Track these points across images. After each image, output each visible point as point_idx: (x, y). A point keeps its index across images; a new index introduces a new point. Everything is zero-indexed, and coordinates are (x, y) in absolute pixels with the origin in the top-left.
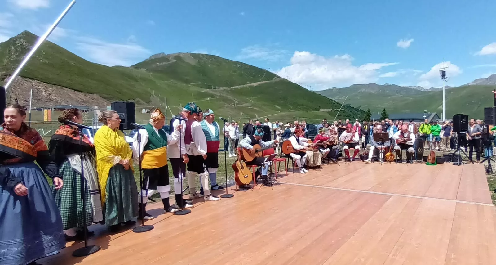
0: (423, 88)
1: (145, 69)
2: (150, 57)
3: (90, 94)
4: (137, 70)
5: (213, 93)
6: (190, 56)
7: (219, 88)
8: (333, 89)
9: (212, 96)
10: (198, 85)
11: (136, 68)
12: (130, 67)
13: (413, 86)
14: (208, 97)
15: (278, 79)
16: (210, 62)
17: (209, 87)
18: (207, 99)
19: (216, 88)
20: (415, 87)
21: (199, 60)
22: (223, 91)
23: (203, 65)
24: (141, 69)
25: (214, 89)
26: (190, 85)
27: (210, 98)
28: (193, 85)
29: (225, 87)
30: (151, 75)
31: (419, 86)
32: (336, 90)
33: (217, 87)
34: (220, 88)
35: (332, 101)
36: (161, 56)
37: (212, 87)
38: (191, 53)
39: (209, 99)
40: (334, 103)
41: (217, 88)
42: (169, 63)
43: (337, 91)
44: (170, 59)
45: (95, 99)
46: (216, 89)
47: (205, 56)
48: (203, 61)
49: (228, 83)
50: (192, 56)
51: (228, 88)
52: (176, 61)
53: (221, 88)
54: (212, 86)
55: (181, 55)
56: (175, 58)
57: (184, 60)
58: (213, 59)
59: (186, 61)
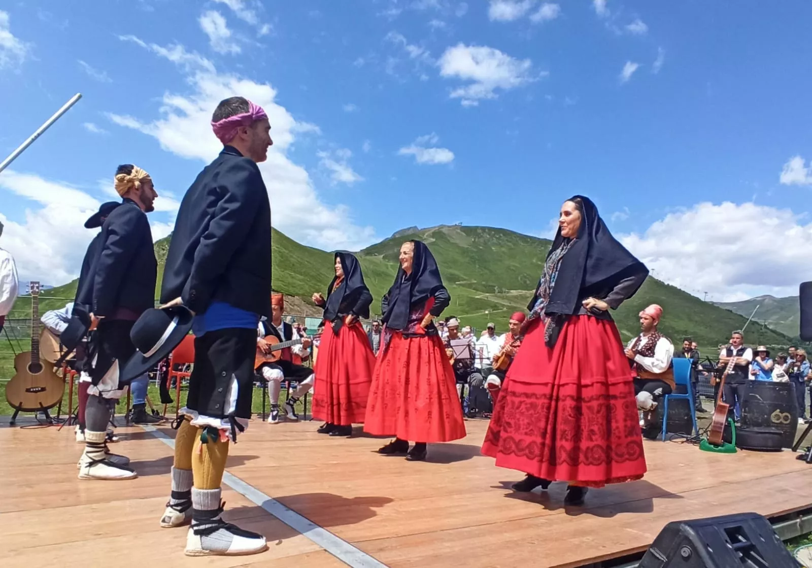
1: (382, 256)
2: (394, 235)
3: (290, 297)
4: (368, 257)
5: (496, 301)
6: (459, 231)
7: (508, 292)
8: (764, 300)
9: (495, 307)
10: (470, 286)
11: (369, 253)
12: (359, 252)
14: (486, 309)
16: (495, 240)
17: (490, 289)
18: (483, 313)
19: (502, 293)
21: (475, 238)
22: (516, 297)
23: (481, 248)
24: (375, 255)
25: (498, 292)
26: (455, 286)
27: (489, 311)
28: (460, 285)
29: (520, 291)
30: (391, 266)
32: (771, 302)
33: (504, 290)
34: (512, 291)
35: (759, 327)
36: (410, 232)
37: (495, 290)
38: (463, 225)
39: (487, 312)
40: (764, 330)
41: (505, 292)
43: (775, 304)
44: (425, 236)
45: (296, 305)
46: (504, 294)
47: (487, 230)
48: (482, 240)
49: (528, 282)
50: (464, 232)
51: (526, 291)
52: (434, 240)
53: (514, 293)
54: (496, 288)
55: (444, 230)
56: (434, 235)
57: (449, 238)
58: (502, 235)
59: (452, 241)
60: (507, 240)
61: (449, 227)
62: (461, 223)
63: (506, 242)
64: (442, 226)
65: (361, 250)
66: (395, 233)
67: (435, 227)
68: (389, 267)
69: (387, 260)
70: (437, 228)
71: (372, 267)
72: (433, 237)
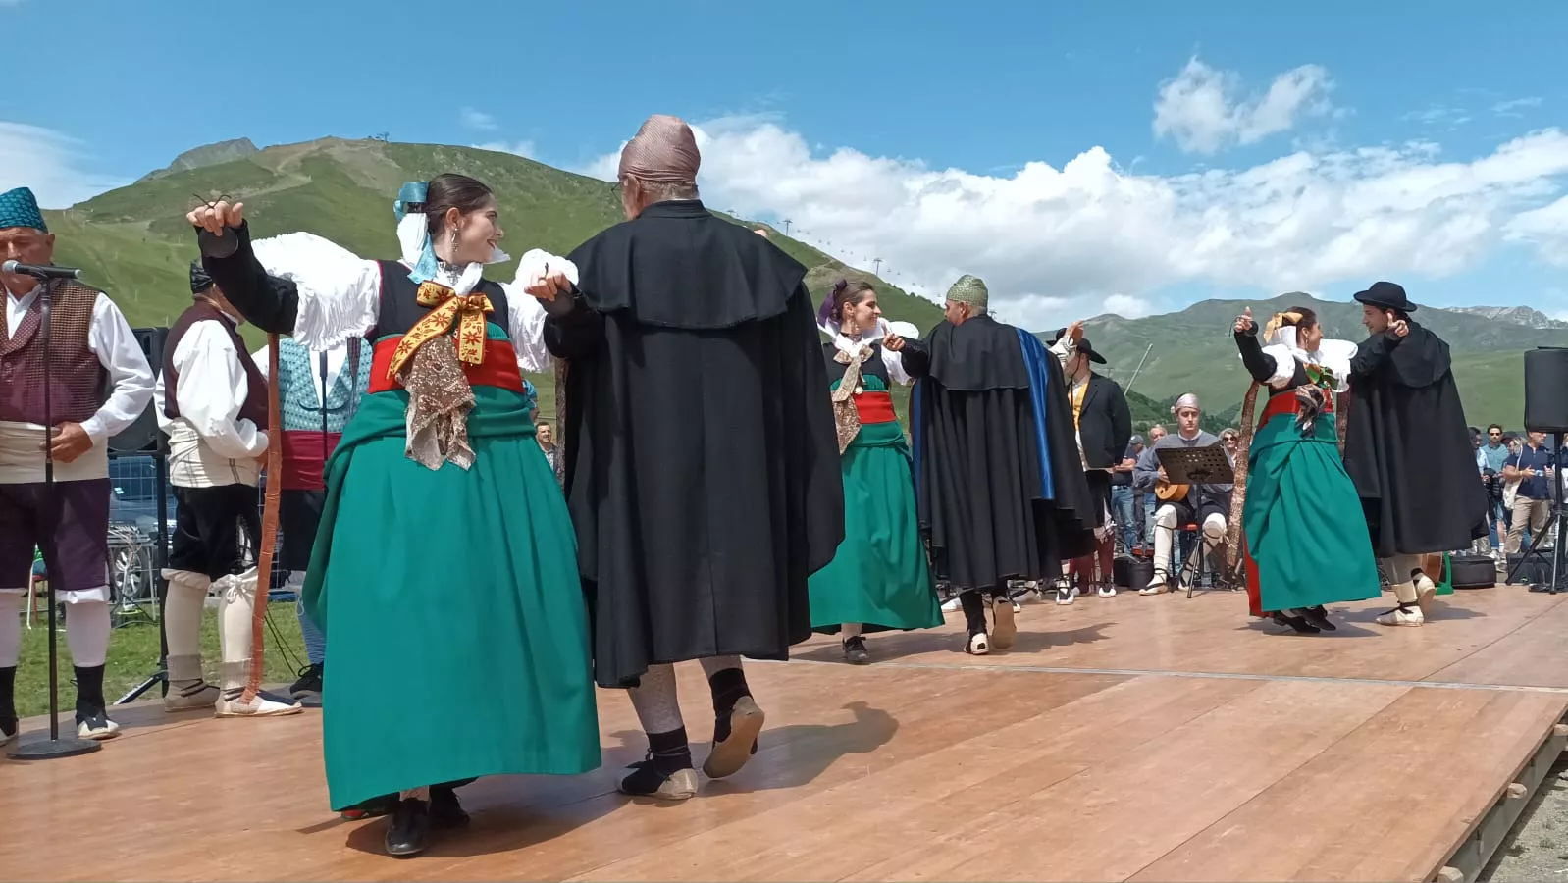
0: (1543, 318)
1: (147, 223)
2: (177, 161)
4: (101, 226)
6: (380, 156)
8: (1105, 323)
11: (99, 217)
12: (67, 211)
13: (1493, 308)
15: (834, 273)
20: (1505, 312)
24: (123, 220)
31: (1519, 308)
36: (231, 156)
38: (390, 140)
42: (273, 189)
43: (1126, 331)
44: (279, 168)
47: (460, 157)
50: (395, 158)
52: (307, 180)
55: (336, 153)
56: (306, 164)
57: (352, 176)
58: (503, 171)
59: (361, 183)
60: (518, 185)
61: (351, 144)
62: (386, 135)
63: (516, 189)
64: (331, 142)
65: (75, 205)
66: (184, 156)
67: (309, 143)
68: (174, 255)
69: (164, 235)
70: (315, 148)
71: (116, 255)
72: (304, 170)
